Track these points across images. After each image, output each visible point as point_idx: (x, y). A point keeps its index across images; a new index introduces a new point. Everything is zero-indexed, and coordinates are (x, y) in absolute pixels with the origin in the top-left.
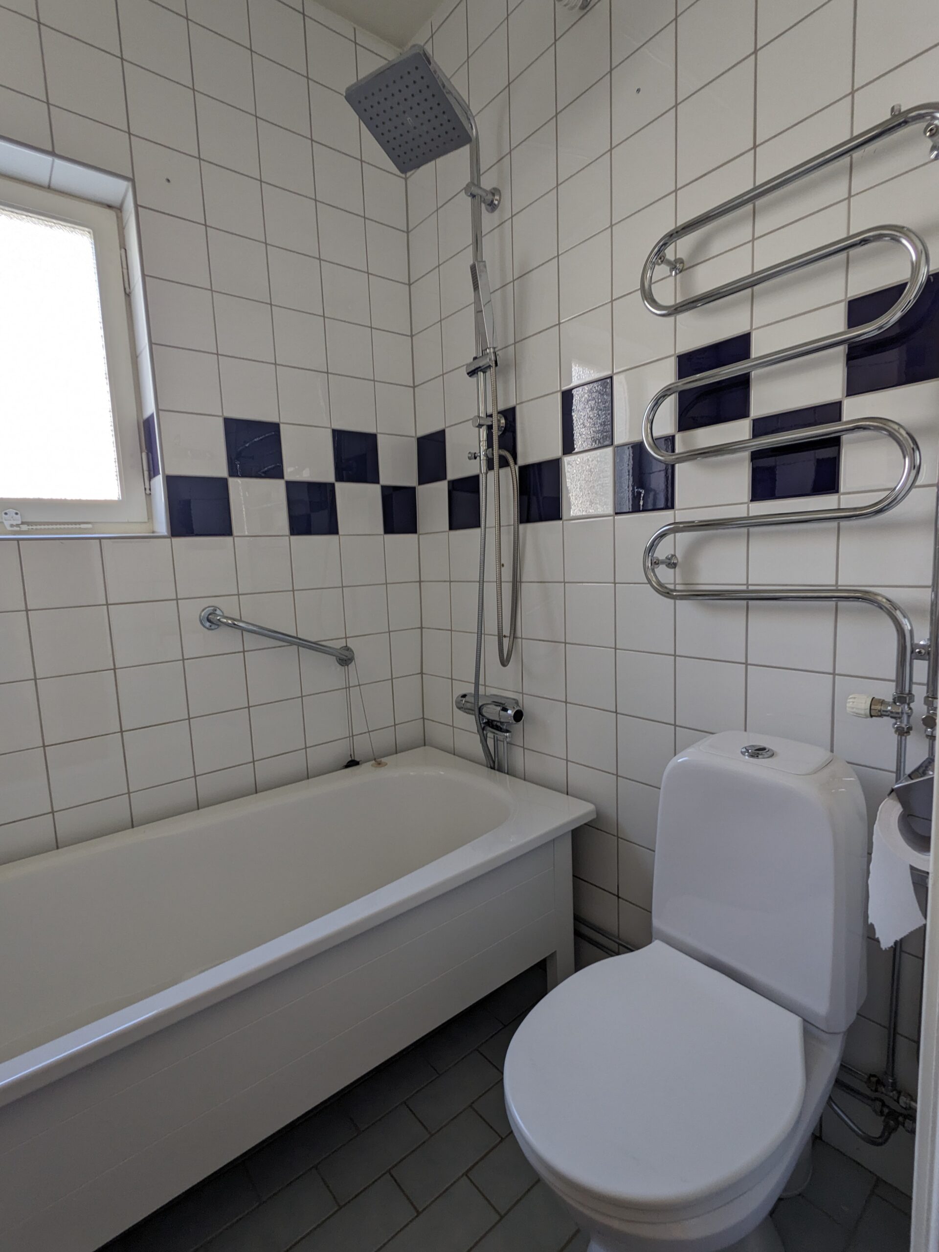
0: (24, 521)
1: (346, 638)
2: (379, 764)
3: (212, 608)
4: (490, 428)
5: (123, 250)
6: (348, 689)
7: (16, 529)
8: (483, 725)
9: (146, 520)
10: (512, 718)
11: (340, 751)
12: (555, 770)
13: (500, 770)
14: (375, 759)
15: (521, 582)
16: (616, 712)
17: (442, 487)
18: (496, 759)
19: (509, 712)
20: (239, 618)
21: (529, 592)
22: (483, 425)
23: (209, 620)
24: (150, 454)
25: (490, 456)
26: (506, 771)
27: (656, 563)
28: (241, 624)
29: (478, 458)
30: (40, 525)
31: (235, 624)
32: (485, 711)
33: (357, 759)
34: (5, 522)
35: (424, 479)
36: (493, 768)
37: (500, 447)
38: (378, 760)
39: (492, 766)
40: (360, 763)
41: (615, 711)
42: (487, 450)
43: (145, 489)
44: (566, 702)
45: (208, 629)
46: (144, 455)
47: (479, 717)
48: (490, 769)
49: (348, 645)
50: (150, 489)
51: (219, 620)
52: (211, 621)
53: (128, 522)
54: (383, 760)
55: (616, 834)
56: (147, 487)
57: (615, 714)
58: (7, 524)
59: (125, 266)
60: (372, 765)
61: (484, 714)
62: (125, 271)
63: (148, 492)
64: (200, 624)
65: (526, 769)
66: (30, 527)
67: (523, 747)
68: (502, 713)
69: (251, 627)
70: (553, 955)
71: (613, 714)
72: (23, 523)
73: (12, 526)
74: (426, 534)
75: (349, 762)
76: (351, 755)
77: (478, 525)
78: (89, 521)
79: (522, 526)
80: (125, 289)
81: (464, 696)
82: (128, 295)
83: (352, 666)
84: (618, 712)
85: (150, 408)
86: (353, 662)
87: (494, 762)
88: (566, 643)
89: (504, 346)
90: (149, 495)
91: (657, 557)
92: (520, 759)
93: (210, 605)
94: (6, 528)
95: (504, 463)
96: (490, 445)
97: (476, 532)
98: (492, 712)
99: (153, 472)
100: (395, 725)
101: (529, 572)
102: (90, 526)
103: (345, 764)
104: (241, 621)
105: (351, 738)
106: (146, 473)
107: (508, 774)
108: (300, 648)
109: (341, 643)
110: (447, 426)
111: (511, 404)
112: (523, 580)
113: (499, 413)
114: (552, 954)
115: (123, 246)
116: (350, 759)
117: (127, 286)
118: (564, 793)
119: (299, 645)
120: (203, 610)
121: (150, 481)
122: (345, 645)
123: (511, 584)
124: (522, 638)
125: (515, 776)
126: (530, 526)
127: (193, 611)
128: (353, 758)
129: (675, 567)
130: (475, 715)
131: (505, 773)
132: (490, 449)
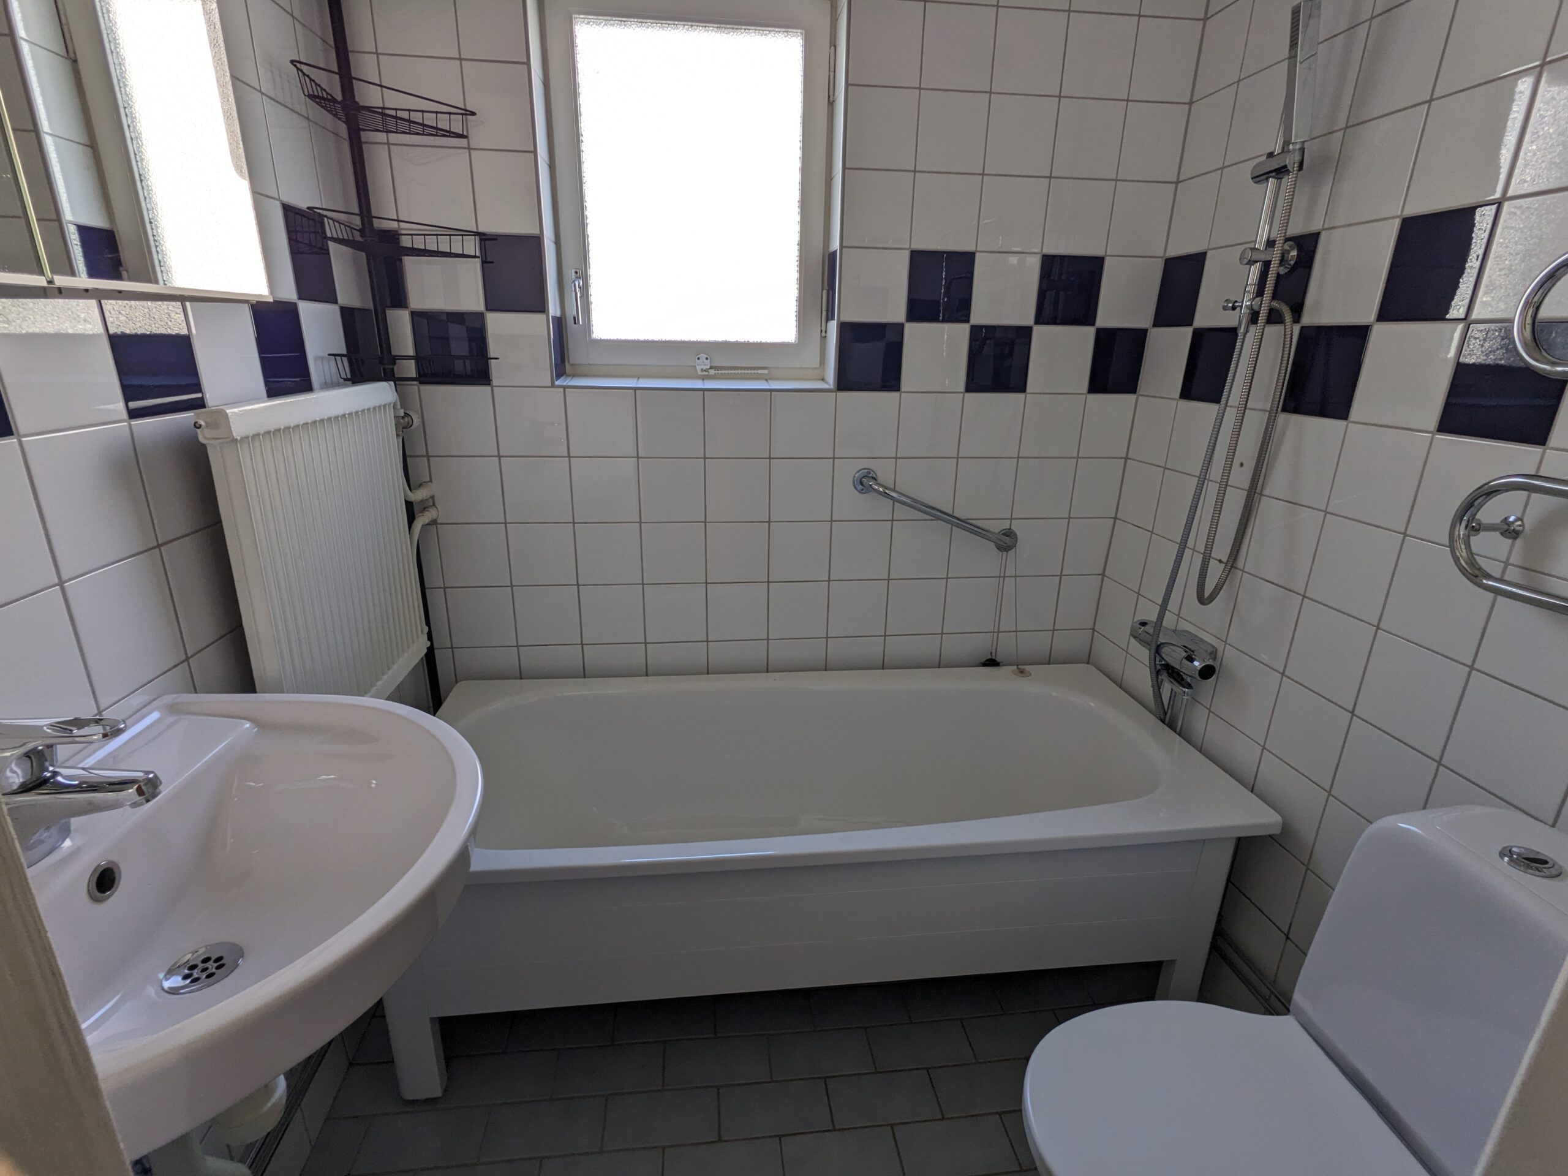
0: (712, 365)
1: (1011, 519)
2: (1022, 672)
3: (866, 471)
4: (1267, 264)
5: (833, 48)
6: (1002, 579)
7: (705, 373)
8: (1159, 667)
9: (818, 366)
10: (1197, 673)
11: (981, 645)
12: (1245, 753)
13: (1172, 726)
14: (1018, 666)
15: (1261, 494)
16: (1352, 713)
17: (1182, 337)
18: (1169, 711)
19: (1196, 663)
20: (892, 487)
21: (1268, 511)
22: (1257, 262)
23: (862, 483)
24: (831, 292)
25: (1256, 308)
26: (1178, 730)
27: (1475, 529)
28: (893, 494)
29: (1238, 309)
30: (725, 370)
31: (886, 493)
32: (1165, 651)
33: (998, 660)
34: (697, 367)
35: (1163, 318)
36: (1163, 721)
37: (1274, 297)
38: (1021, 665)
39: (1162, 717)
40: (1001, 664)
41: (1351, 710)
42: (1254, 299)
43: (821, 331)
44: (1283, 674)
45: (859, 492)
46: (825, 292)
47: (1155, 656)
48: (1159, 721)
49: (1012, 528)
50: (826, 332)
51: (871, 485)
52: (865, 482)
53: (801, 368)
54: (1027, 668)
55: (1306, 863)
56: (824, 330)
57: (1350, 715)
58: (699, 368)
59: (832, 69)
60: (1013, 672)
61: (1164, 656)
62: (832, 74)
63: (823, 334)
64: (853, 487)
65: (1205, 740)
66: (717, 372)
67: (1209, 709)
68: (1186, 662)
69: (903, 498)
70: (1173, 962)
71: (1348, 713)
72: (711, 368)
73: (702, 370)
74: (1147, 396)
75: (987, 660)
76: (991, 653)
77: (1217, 401)
78: (766, 366)
79: (1283, 417)
80: (829, 97)
81: (1143, 624)
82: (831, 103)
83: (1012, 552)
84: (1355, 713)
85: (835, 245)
86: (1014, 549)
87: (1166, 714)
88: (1304, 597)
89: (1325, 131)
90: (824, 338)
91: (1479, 520)
92: (1200, 721)
93: (866, 467)
94: (697, 373)
95: (1274, 318)
96: (1260, 293)
97: (1212, 409)
98: (1174, 656)
99: (830, 317)
100: (1054, 630)
101: (1277, 482)
102: (766, 372)
103: (983, 661)
104: (894, 490)
105: (996, 634)
106: (824, 313)
107: (1179, 734)
108: (954, 528)
109: (1006, 525)
110: (1210, 247)
111: (1315, 227)
112: (1266, 492)
113: (1287, 240)
114: (1171, 961)
115: (834, 44)
116: (990, 657)
117: (831, 93)
118: (1248, 790)
119: (952, 524)
120: (858, 472)
121: (827, 322)
122: (1009, 527)
123: (1246, 493)
124: (1243, 571)
125: (1188, 741)
126: (1295, 418)
127: (849, 471)
128: (994, 658)
129: (1515, 538)
130: (1150, 651)
131: (1175, 732)
132: (1259, 299)
